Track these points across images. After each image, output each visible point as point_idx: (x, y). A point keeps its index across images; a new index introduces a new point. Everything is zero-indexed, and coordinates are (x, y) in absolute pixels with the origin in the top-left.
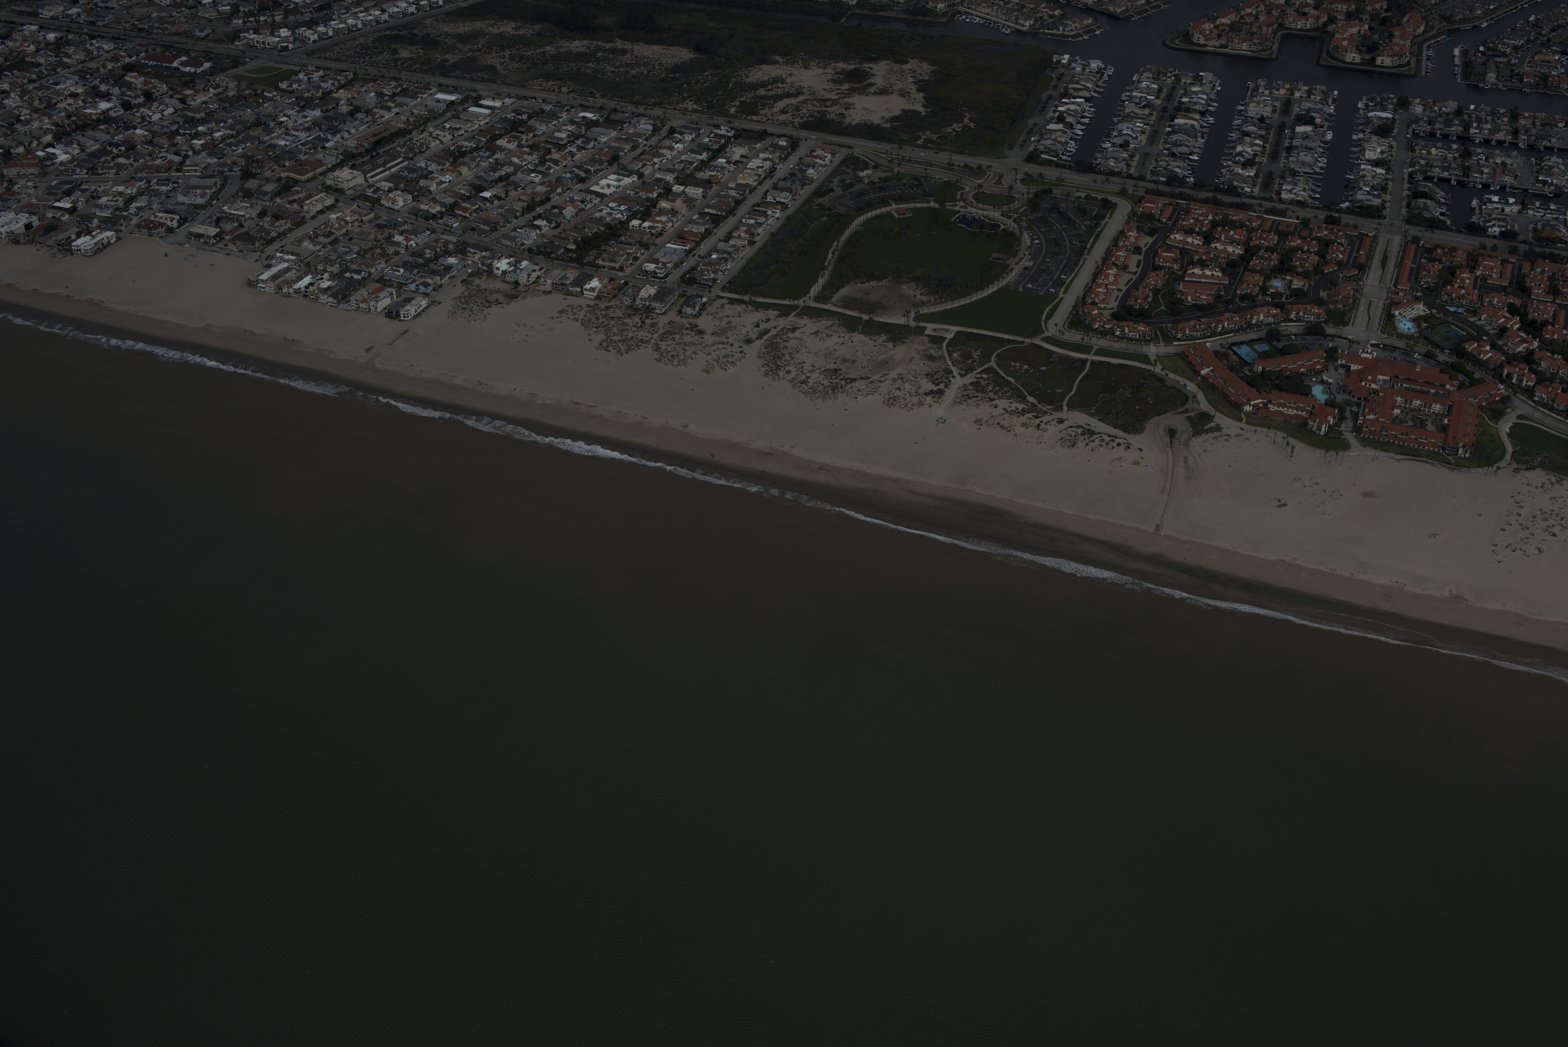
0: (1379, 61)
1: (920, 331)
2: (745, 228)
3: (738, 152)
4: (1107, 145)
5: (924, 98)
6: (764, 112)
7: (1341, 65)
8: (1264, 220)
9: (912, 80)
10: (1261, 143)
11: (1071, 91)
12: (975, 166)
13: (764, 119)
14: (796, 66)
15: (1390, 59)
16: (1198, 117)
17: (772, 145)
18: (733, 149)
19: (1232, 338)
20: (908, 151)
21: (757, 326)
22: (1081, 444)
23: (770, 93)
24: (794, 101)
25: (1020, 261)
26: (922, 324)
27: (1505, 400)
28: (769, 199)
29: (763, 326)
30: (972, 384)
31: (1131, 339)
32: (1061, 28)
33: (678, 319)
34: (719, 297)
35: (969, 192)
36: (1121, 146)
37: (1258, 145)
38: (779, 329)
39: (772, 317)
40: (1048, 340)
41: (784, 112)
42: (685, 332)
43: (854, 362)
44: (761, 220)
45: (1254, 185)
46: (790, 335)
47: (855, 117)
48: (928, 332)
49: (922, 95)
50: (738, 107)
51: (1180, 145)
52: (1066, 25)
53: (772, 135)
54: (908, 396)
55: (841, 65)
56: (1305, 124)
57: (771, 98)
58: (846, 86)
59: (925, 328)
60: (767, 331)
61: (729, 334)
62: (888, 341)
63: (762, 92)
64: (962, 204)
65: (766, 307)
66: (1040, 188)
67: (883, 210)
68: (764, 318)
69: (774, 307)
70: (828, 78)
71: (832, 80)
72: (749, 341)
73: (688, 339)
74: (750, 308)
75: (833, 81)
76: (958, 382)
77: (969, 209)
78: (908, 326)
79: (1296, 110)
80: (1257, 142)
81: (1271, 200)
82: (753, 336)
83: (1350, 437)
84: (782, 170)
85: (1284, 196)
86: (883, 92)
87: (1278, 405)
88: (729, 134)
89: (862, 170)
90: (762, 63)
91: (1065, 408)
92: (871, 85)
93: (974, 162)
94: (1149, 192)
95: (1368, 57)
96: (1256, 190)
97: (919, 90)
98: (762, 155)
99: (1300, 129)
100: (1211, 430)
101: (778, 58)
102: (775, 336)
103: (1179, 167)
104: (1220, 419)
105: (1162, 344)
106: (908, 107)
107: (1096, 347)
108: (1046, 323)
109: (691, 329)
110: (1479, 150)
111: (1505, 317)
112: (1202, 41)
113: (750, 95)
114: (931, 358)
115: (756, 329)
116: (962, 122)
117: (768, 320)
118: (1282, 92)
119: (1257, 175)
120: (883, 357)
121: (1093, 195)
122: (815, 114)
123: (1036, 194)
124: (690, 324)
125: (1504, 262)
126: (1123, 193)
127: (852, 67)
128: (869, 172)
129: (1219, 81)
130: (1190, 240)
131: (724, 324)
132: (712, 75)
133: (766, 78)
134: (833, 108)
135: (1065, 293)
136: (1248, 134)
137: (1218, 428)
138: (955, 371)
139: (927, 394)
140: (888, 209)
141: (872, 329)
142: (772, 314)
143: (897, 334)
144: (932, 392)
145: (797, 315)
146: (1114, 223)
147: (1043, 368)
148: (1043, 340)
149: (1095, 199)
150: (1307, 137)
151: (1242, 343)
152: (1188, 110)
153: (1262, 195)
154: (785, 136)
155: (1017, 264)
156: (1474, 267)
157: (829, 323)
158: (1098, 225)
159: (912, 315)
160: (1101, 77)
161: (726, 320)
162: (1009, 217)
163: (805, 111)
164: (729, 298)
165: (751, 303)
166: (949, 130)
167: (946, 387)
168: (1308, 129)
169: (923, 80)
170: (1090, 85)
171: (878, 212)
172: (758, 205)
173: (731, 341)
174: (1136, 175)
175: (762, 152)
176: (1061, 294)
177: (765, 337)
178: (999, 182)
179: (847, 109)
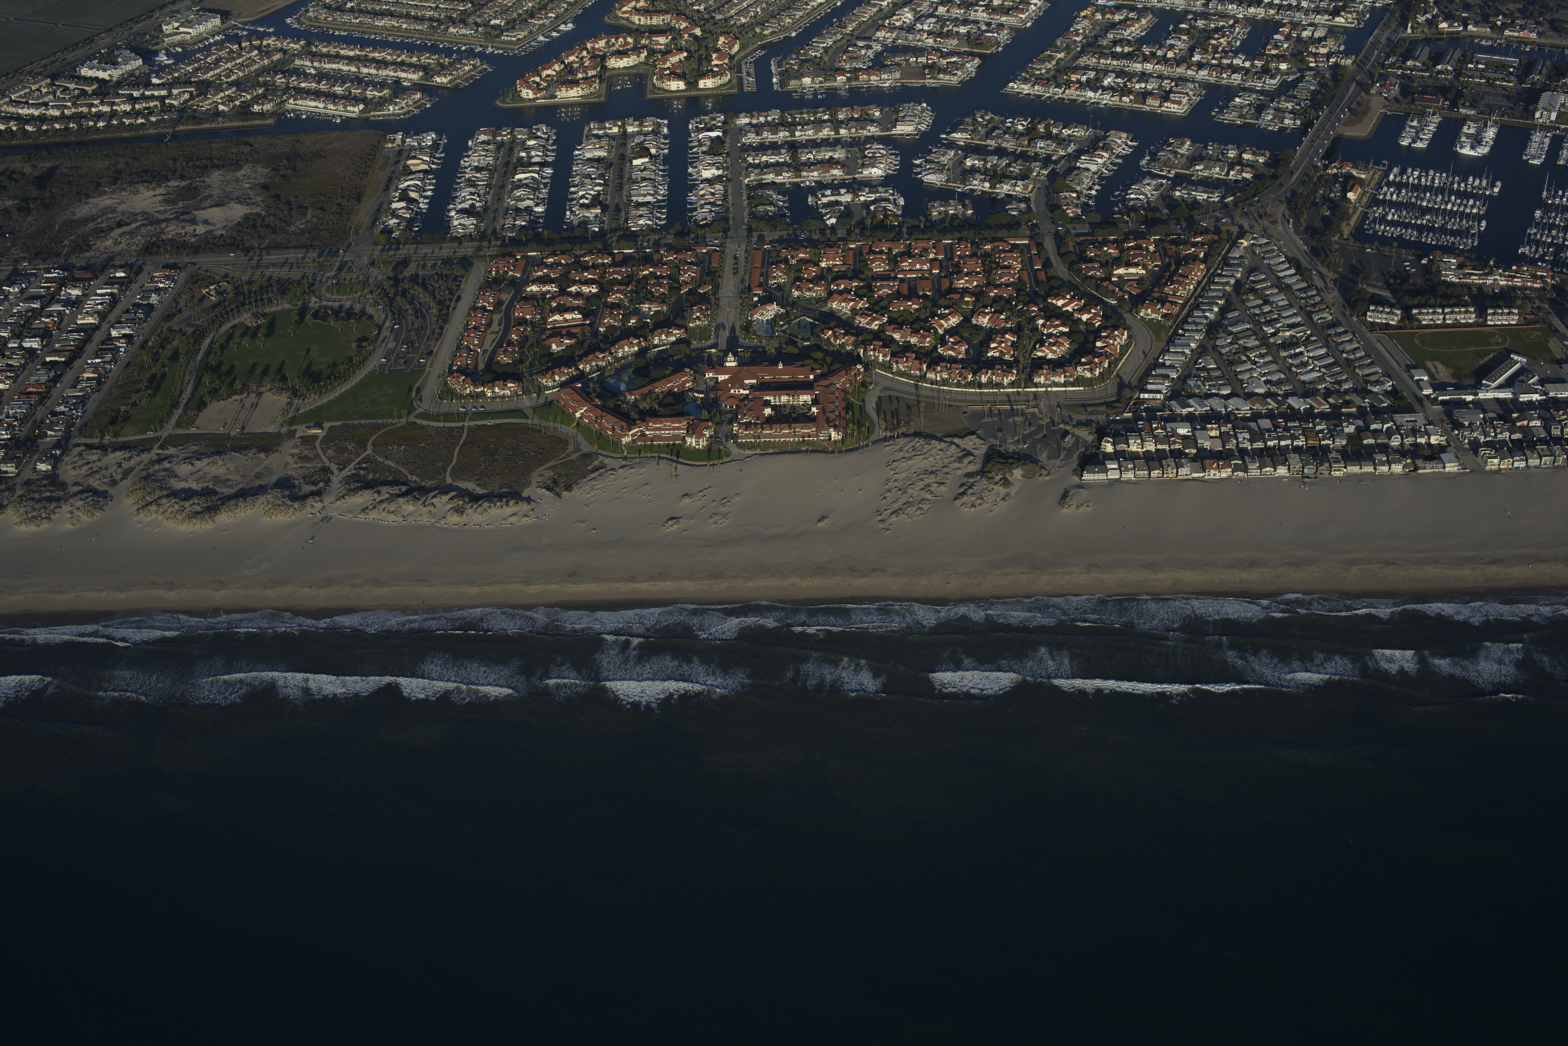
0: (701, 84)
1: (291, 435)
2: (92, 369)
3: (73, 293)
4: (452, 213)
5: (264, 200)
6: (97, 246)
7: (666, 95)
8: (614, 255)
9: (248, 185)
10: (602, 182)
11: (411, 167)
13: (98, 254)
14: (124, 193)
15: (711, 80)
16: (537, 169)
17: (110, 279)
18: (69, 290)
21: (120, 465)
22: (469, 511)
23: (101, 226)
24: (127, 229)
25: (382, 343)
26: (293, 428)
28: (114, 333)
29: (126, 465)
30: (351, 476)
31: (504, 397)
32: (391, 108)
34: (76, 445)
35: (321, 286)
36: (467, 212)
37: (600, 185)
38: (143, 464)
39: (134, 454)
40: (421, 416)
41: (117, 242)
42: (43, 489)
43: (227, 480)
44: (108, 356)
45: (602, 223)
46: (156, 467)
47: (194, 232)
48: (297, 434)
49: (260, 198)
50: (69, 246)
52: (396, 104)
53: (110, 268)
54: (288, 501)
55: (172, 184)
56: (641, 156)
57: (102, 231)
58: (182, 204)
59: (295, 431)
60: (132, 469)
61: (91, 480)
62: (260, 451)
63: (91, 226)
64: (315, 299)
65: (127, 445)
67: (236, 321)
68: (126, 457)
69: (136, 443)
70: (160, 198)
71: (165, 201)
72: (114, 483)
73: (48, 495)
74: (110, 450)
75: (169, 202)
76: (337, 478)
77: (324, 302)
78: (277, 433)
79: (631, 145)
80: (598, 182)
82: (117, 477)
83: (729, 445)
84: (124, 302)
86: (221, 202)
87: (655, 429)
88: (62, 276)
89: (207, 286)
90: (88, 197)
91: (449, 479)
92: (207, 197)
95: (690, 83)
97: (257, 194)
98: (100, 292)
99: (637, 162)
100: (596, 469)
101: (104, 189)
102: (140, 472)
104: (603, 455)
105: (534, 394)
106: (248, 212)
107: (470, 413)
108: (417, 400)
110: (806, 150)
111: (854, 300)
112: (531, 96)
113: (80, 232)
114: (307, 459)
115: (119, 470)
116: (305, 217)
117: (131, 458)
118: (615, 130)
119: (603, 214)
122: (151, 238)
125: (844, 249)
127: (184, 184)
128: (215, 287)
129: (554, 131)
130: (545, 289)
134: (169, 229)
135: (431, 366)
136: (587, 176)
137: (602, 466)
138: (334, 467)
139: (307, 497)
140: (241, 319)
142: (132, 452)
144: (312, 493)
145: (161, 446)
146: (471, 284)
147: (422, 444)
148: (418, 417)
150: (645, 168)
152: (527, 164)
154: (122, 266)
155: (379, 347)
156: (819, 261)
157: (196, 447)
158: (457, 288)
160: (437, 149)
161: (86, 467)
162: (365, 303)
163: (139, 237)
166: (293, 228)
167: (326, 485)
168: (644, 160)
169: (259, 184)
170: (428, 159)
171: (231, 324)
172: (103, 342)
175: (99, 287)
176: (428, 367)
177: (131, 475)
178: (350, 270)
179: (183, 227)
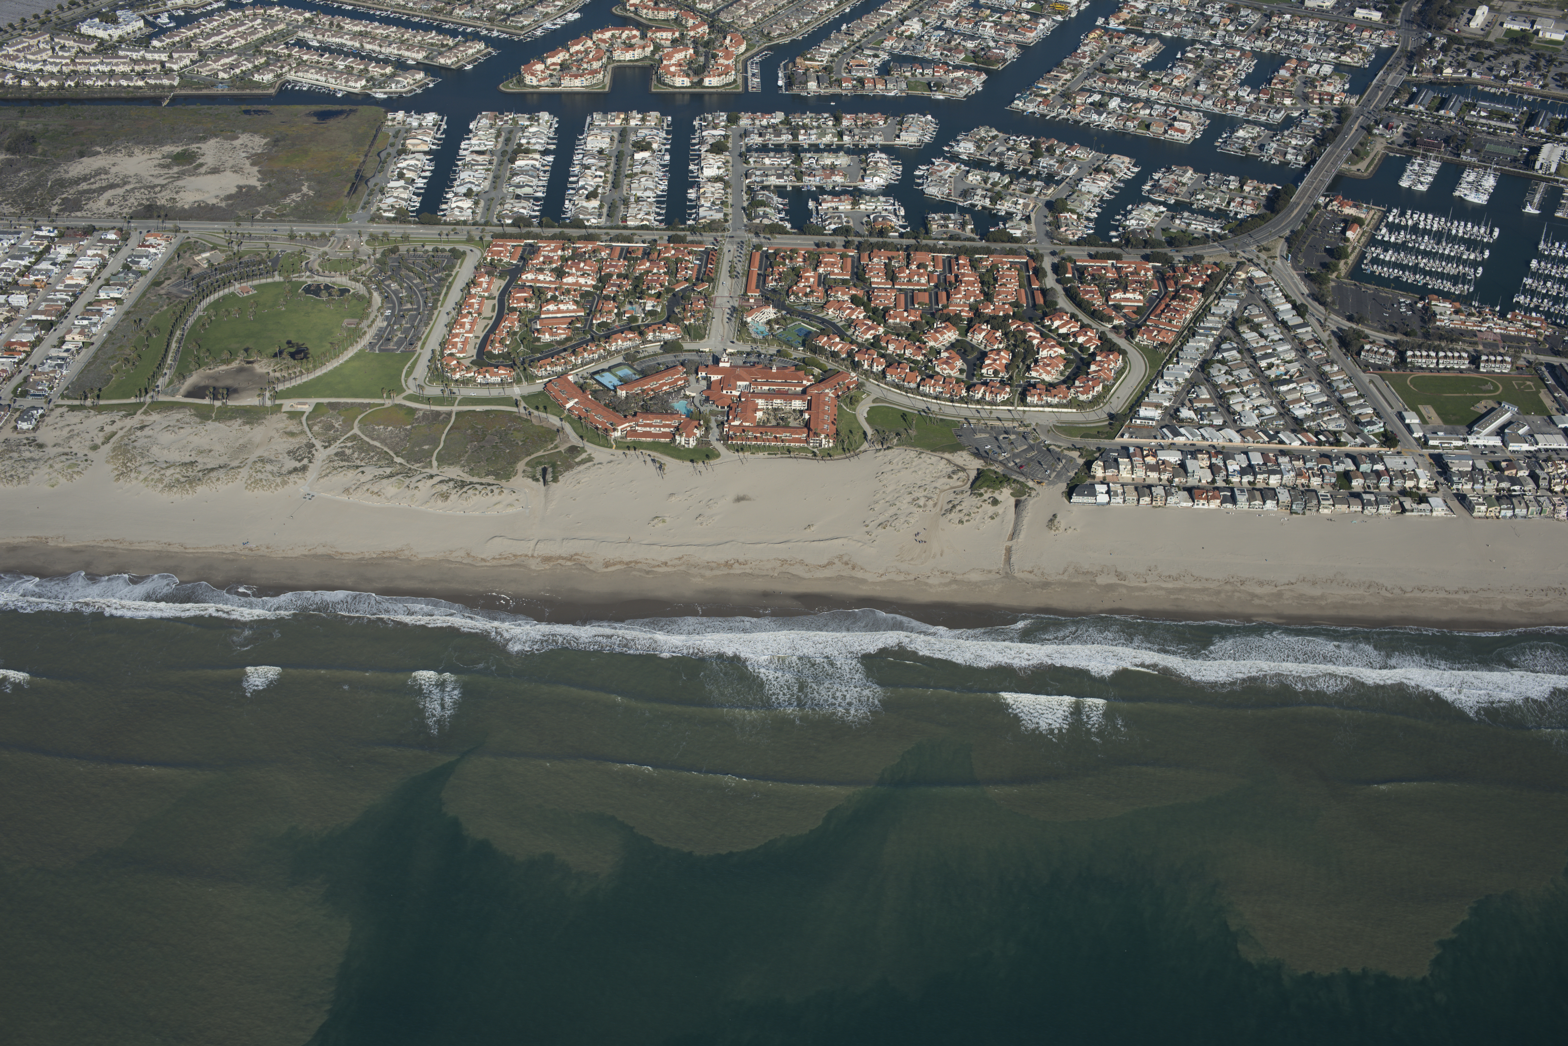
0: (707, 82)
1: (277, 409)
2: (79, 330)
3: (62, 252)
4: (450, 195)
5: (259, 171)
6: (88, 206)
7: (671, 90)
8: (612, 248)
9: (244, 155)
10: (602, 174)
11: (410, 147)
12: (318, 234)
13: (89, 214)
14: (119, 155)
15: (717, 78)
16: (538, 156)
17: (101, 240)
18: (58, 249)
19: (593, 367)
20: (246, 227)
21: (102, 429)
22: (453, 497)
23: (94, 187)
24: (120, 191)
25: (373, 322)
26: (278, 402)
27: (860, 386)
28: (103, 295)
29: (108, 429)
30: (336, 454)
31: (494, 384)
32: (393, 85)
33: (14, 436)
34: (58, 406)
35: (314, 261)
36: (465, 195)
37: (600, 177)
38: (125, 430)
39: (117, 418)
40: (410, 398)
41: (109, 204)
42: (23, 448)
43: (210, 451)
44: (95, 319)
45: (600, 216)
46: (139, 433)
47: (187, 199)
48: (284, 409)
49: (256, 168)
50: (60, 205)
51: (523, 187)
52: (398, 82)
53: (101, 229)
54: (270, 477)
55: (168, 149)
56: (643, 149)
57: (94, 191)
58: (176, 169)
59: (281, 405)
60: (114, 434)
61: (72, 443)
62: (245, 423)
63: (84, 186)
64: (308, 273)
65: (110, 408)
66: (386, 247)
67: (226, 291)
68: (108, 420)
69: (119, 407)
70: (155, 163)
71: (160, 165)
72: (95, 448)
73: (27, 455)
74: (92, 412)
75: (163, 166)
76: (321, 454)
77: (316, 278)
78: (263, 406)
79: (633, 138)
80: (598, 173)
81: (617, 227)
82: (99, 441)
83: (719, 446)
84: (115, 265)
85: (630, 223)
86: (215, 171)
87: (645, 425)
88: (52, 235)
89: (199, 253)
90: (82, 156)
91: (435, 463)
92: (201, 165)
93: (316, 229)
94: (495, 236)
95: (696, 80)
96: (603, 221)
97: (252, 165)
98: (90, 252)
99: (638, 156)
100: (583, 462)
101: (98, 149)
102: (122, 437)
103: (524, 208)
104: (591, 449)
105: (525, 383)
106: (243, 182)
107: (459, 398)
108: (406, 381)
109: (30, 445)
110: (809, 155)
111: (850, 308)
112: (535, 83)
113: (71, 191)
114: (292, 434)
115: (101, 434)
116: (300, 190)
117: (114, 422)
118: (618, 122)
119: (601, 206)
120: (241, 441)
121: (441, 247)
122: (144, 202)
123: (384, 254)
124: (28, 439)
125: (842, 256)
126: (470, 240)
127: (180, 149)
128: (207, 255)
129: (556, 119)
130: (541, 277)
131: (65, 432)
132: (28, 175)
133: (87, 171)
134: (163, 193)
135: (422, 348)
136: (588, 167)
137: (590, 459)
138: (318, 444)
139: (290, 473)
140: (232, 289)
141: (226, 415)
142: (116, 416)
143: (252, 415)
144: (295, 470)
145: (145, 413)
146: (464, 271)
147: (409, 427)
148: (406, 398)
149: (443, 250)
150: (646, 162)
151: (603, 370)
152: (527, 151)
153: (608, 224)
154: (113, 228)
155: (370, 326)
156: (817, 266)
157: (180, 416)
158: (449, 275)
159: (268, 394)
160: (438, 129)
161: (68, 429)
162: (358, 281)
163: (132, 200)
164: (68, 406)
165: (94, 407)
166: (288, 201)
167: (310, 462)
168: (646, 154)
169: (256, 154)
170: (428, 139)
171: (221, 293)
172: (90, 304)
173: (74, 450)
174: (483, 221)
175: (89, 248)
176: (418, 349)
177: (112, 440)
178: (344, 246)
179: (177, 192)
